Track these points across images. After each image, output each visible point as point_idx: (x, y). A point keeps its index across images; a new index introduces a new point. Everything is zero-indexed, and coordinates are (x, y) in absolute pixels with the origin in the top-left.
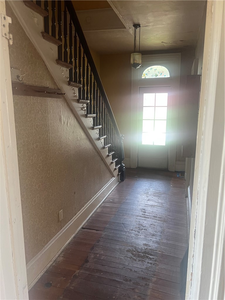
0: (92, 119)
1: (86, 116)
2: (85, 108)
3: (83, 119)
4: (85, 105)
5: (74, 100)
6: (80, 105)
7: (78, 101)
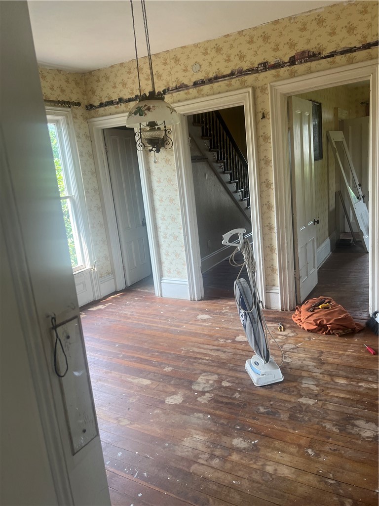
0: (229, 175)
1: (224, 173)
2: (223, 167)
3: (222, 176)
4: (223, 164)
5: (214, 162)
6: (219, 165)
7: (217, 162)
